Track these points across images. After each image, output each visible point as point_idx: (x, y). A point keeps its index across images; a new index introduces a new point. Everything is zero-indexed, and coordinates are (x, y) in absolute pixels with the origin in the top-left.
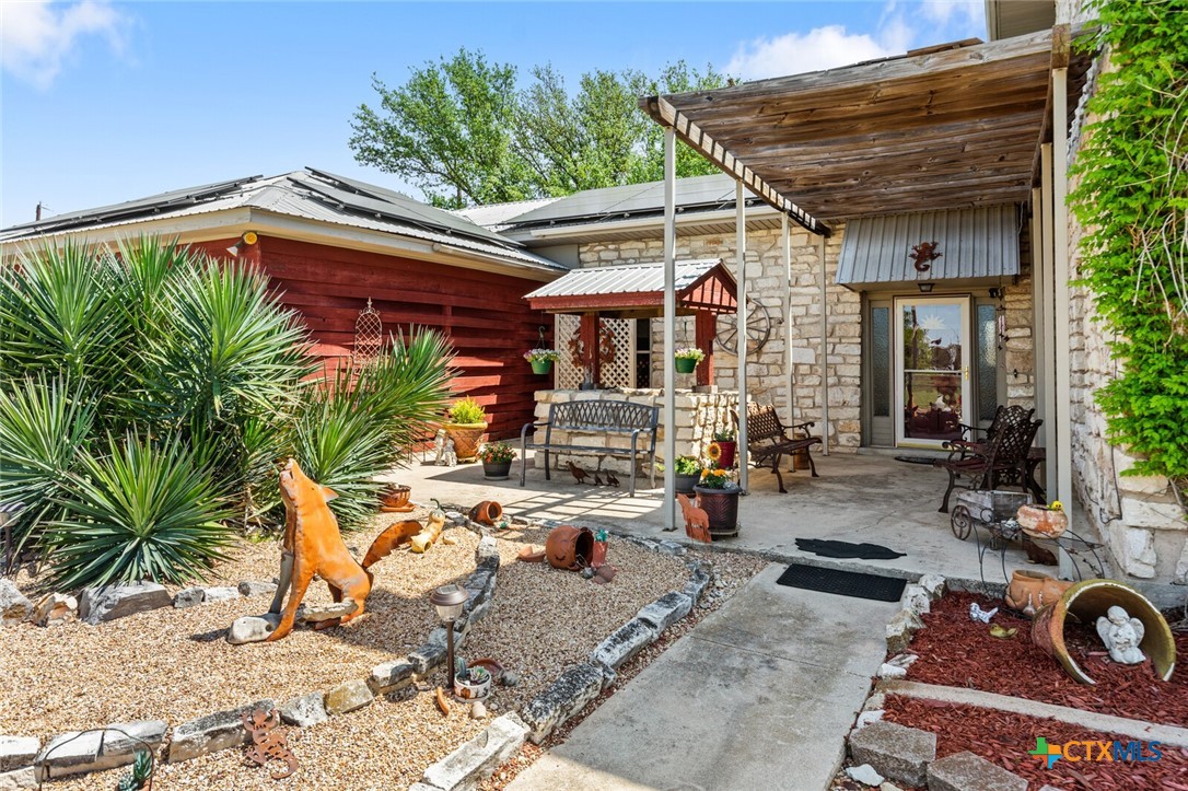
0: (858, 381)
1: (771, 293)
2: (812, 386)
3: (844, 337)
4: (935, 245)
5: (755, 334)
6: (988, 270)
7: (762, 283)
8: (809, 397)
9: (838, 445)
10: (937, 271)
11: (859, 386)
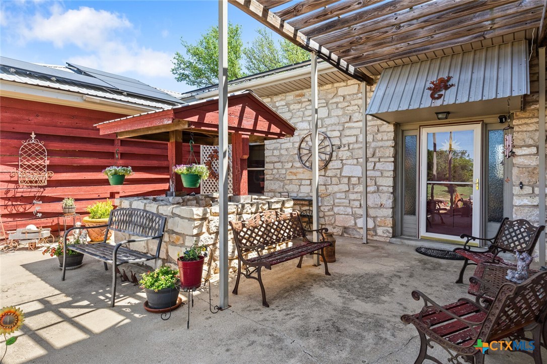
0: (391, 190)
1: (334, 127)
2: (360, 192)
3: (382, 157)
4: (449, 78)
5: (323, 157)
6: (497, 93)
7: (328, 121)
8: (357, 200)
9: (376, 235)
10: (449, 98)
11: (392, 193)
